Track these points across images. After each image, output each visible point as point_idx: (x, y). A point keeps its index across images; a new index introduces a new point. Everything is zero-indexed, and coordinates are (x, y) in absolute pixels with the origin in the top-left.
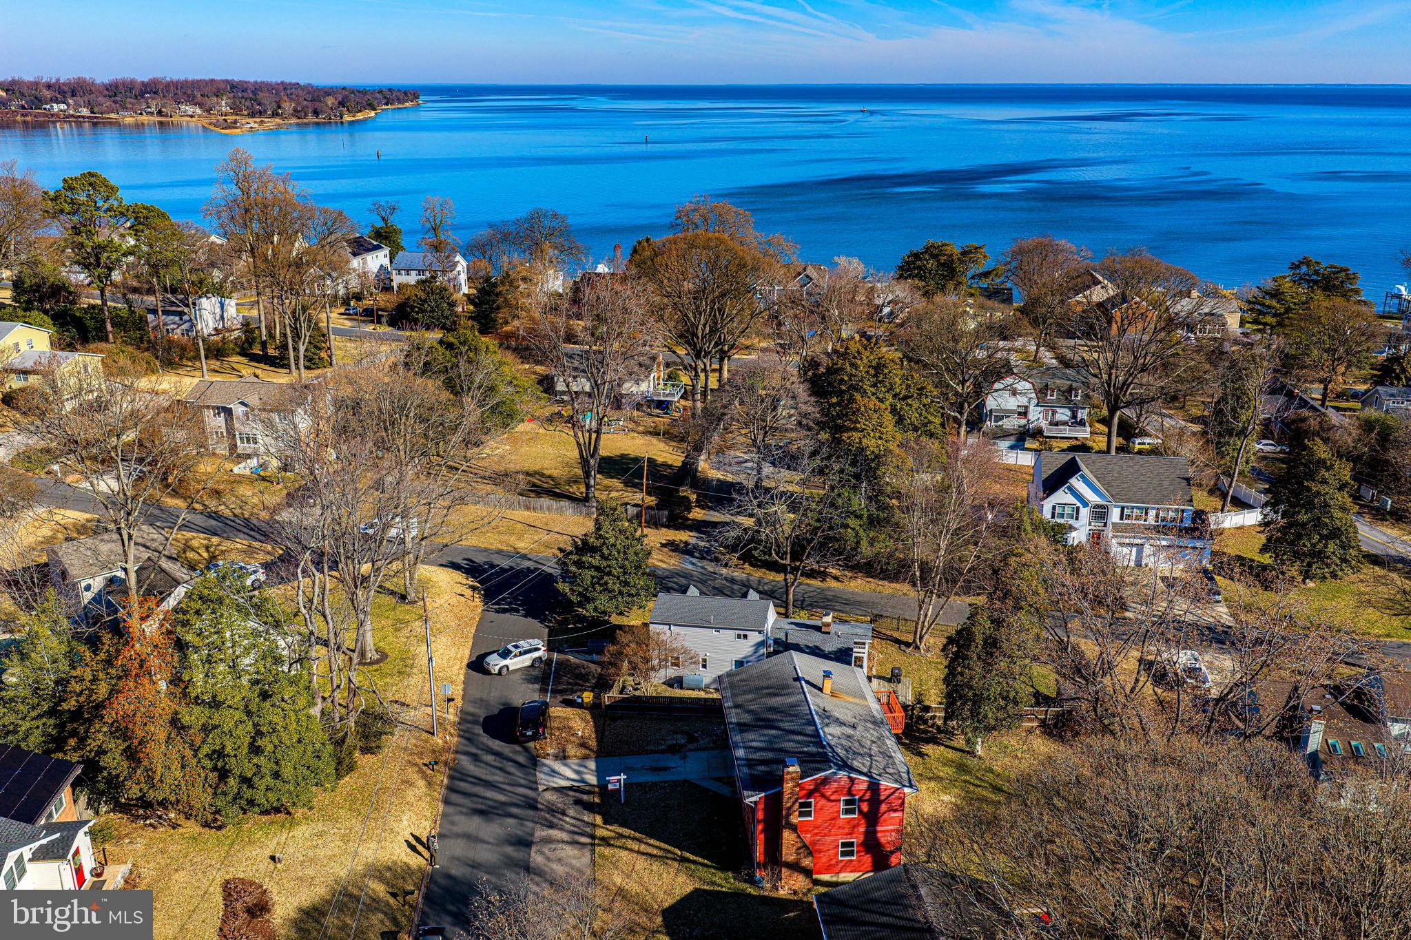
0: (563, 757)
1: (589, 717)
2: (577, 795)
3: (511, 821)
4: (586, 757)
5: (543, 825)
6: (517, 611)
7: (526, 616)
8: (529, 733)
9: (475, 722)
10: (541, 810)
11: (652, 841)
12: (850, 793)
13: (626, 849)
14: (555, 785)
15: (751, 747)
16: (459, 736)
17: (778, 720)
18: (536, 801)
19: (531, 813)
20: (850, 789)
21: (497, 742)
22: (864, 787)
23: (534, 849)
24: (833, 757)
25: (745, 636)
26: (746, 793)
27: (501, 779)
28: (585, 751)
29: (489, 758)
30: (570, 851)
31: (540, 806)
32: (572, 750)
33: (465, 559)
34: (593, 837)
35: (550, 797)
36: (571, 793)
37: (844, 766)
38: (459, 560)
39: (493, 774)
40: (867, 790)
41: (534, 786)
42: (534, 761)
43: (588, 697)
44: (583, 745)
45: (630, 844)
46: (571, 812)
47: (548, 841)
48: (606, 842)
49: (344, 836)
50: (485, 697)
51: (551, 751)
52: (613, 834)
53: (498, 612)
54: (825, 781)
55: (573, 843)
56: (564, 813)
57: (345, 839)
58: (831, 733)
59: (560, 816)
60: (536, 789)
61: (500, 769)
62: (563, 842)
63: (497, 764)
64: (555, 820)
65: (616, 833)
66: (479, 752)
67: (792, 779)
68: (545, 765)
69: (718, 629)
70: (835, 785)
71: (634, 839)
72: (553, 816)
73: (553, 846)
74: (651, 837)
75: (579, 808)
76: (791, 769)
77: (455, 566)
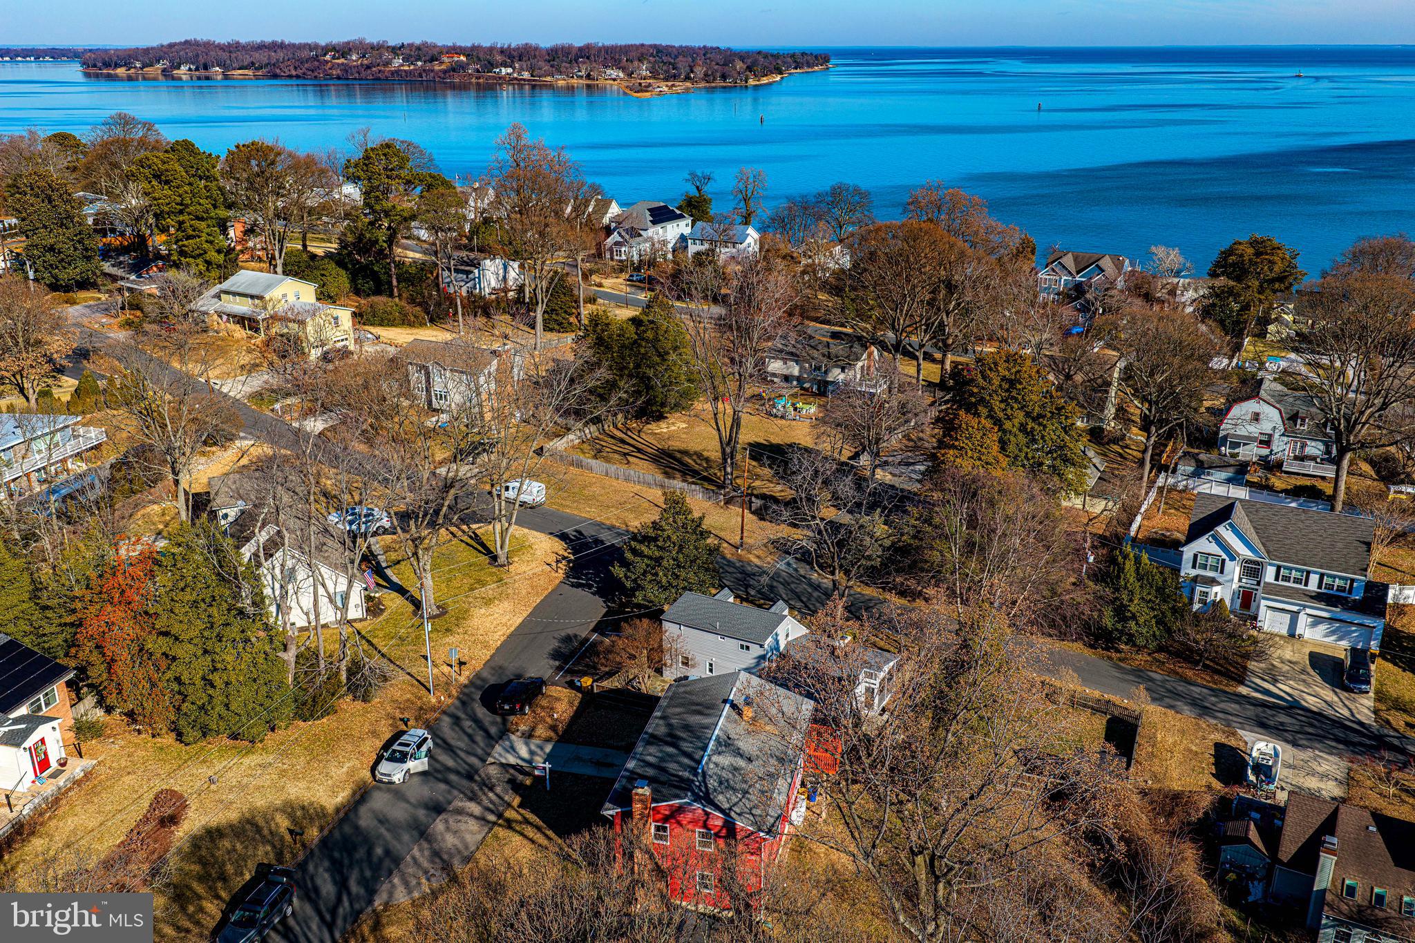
0: (528, 736)
1: (576, 703)
2: (516, 774)
3: (443, 786)
4: (548, 740)
5: (465, 795)
6: (590, 587)
7: (594, 594)
8: (507, 707)
9: (477, 687)
10: (475, 781)
11: (550, 833)
12: (705, 826)
13: (522, 834)
14: (504, 761)
16: (458, 698)
18: (477, 771)
19: (465, 782)
20: (705, 822)
21: (485, 710)
22: (719, 823)
23: (443, 816)
25: (748, 648)
27: (459, 744)
28: (552, 734)
29: (467, 724)
30: (473, 825)
31: (477, 778)
32: (541, 731)
33: (576, 531)
34: (500, 816)
35: (493, 771)
36: (512, 771)
38: (569, 530)
39: (459, 739)
40: (722, 827)
41: (485, 757)
42: (504, 732)
43: (587, 681)
44: (553, 728)
45: (530, 832)
46: (498, 790)
47: (460, 812)
48: (509, 824)
49: (284, 771)
50: (506, 664)
51: (523, 728)
52: (519, 818)
53: (573, 585)
54: (680, 809)
55: (481, 819)
56: (491, 789)
57: (282, 774)
59: (486, 790)
60: (484, 761)
61: (470, 736)
62: (471, 815)
63: (470, 731)
64: (480, 793)
65: (525, 818)
66: (463, 716)
67: (641, 801)
68: (509, 739)
69: (723, 636)
70: (690, 815)
71: (539, 829)
72: (481, 789)
73: (460, 818)
74: (551, 827)
75: (508, 787)
76: (640, 791)
77: (563, 537)
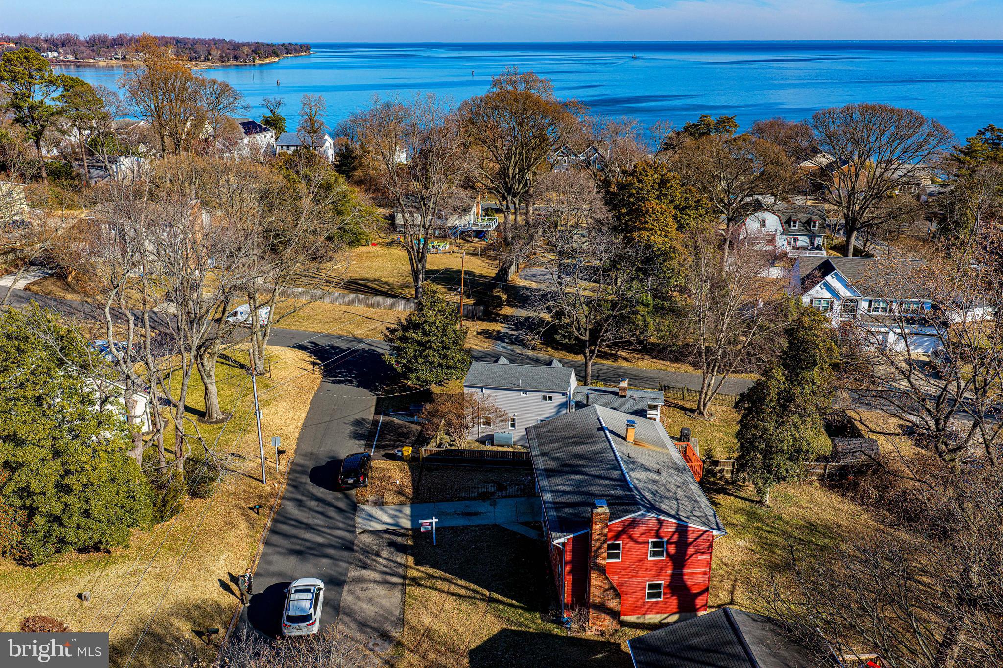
0: (380, 503)
1: (407, 468)
2: (392, 537)
3: (325, 561)
4: (402, 503)
5: (358, 566)
6: (351, 382)
7: (358, 386)
8: (350, 481)
9: (303, 472)
10: (357, 551)
11: (461, 582)
12: (658, 535)
13: (436, 589)
14: (371, 529)
15: (558, 491)
16: (287, 484)
17: (583, 466)
18: (352, 543)
19: (346, 554)
20: (658, 531)
21: (322, 490)
22: (672, 529)
23: (346, 588)
24: (641, 499)
25: (550, 398)
26: (554, 535)
27: (321, 523)
28: (401, 498)
29: (313, 504)
30: (380, 591)
31: (355, 548)
32: (389, 497)
33: (310, 342)
34: (404, 577)
35: (366, 539)
36: (386, 536)
37: (652, 508)
38: (304, 342)
39: (314, 518)
40: (674, 533)
41: (352, 529)
42: (354, 507)
43: (408, 451)
44: (400, 493)
45: (440, 584)
46: (385, 554)
47: (360, 580)
48: (416, 582)
49: (158, 574)
50: (315, 451)
51: (370, 498)
52: (424, 575)
53: (334, 382)
54: (633, 523)
55: (385, 583)
56: (378, 555)
57: (159, 577)
58: (636, 477)
59: (374, 557)
60: (354, 532)
61: (322, 514)
62: (375, 582)
63: (320, 509)
64: (369, 561)
65: (427, 574)
66: (304, 498)
67: (601, 520)
68: (362, 510)
69: (525, 391)
70: (643, 527)
71: (444, 580)
72: (367, 557)
73: (365, 586)
74: (461, 578)
75: (392, 549)
76: (600, 510)
77: (301, 347)
